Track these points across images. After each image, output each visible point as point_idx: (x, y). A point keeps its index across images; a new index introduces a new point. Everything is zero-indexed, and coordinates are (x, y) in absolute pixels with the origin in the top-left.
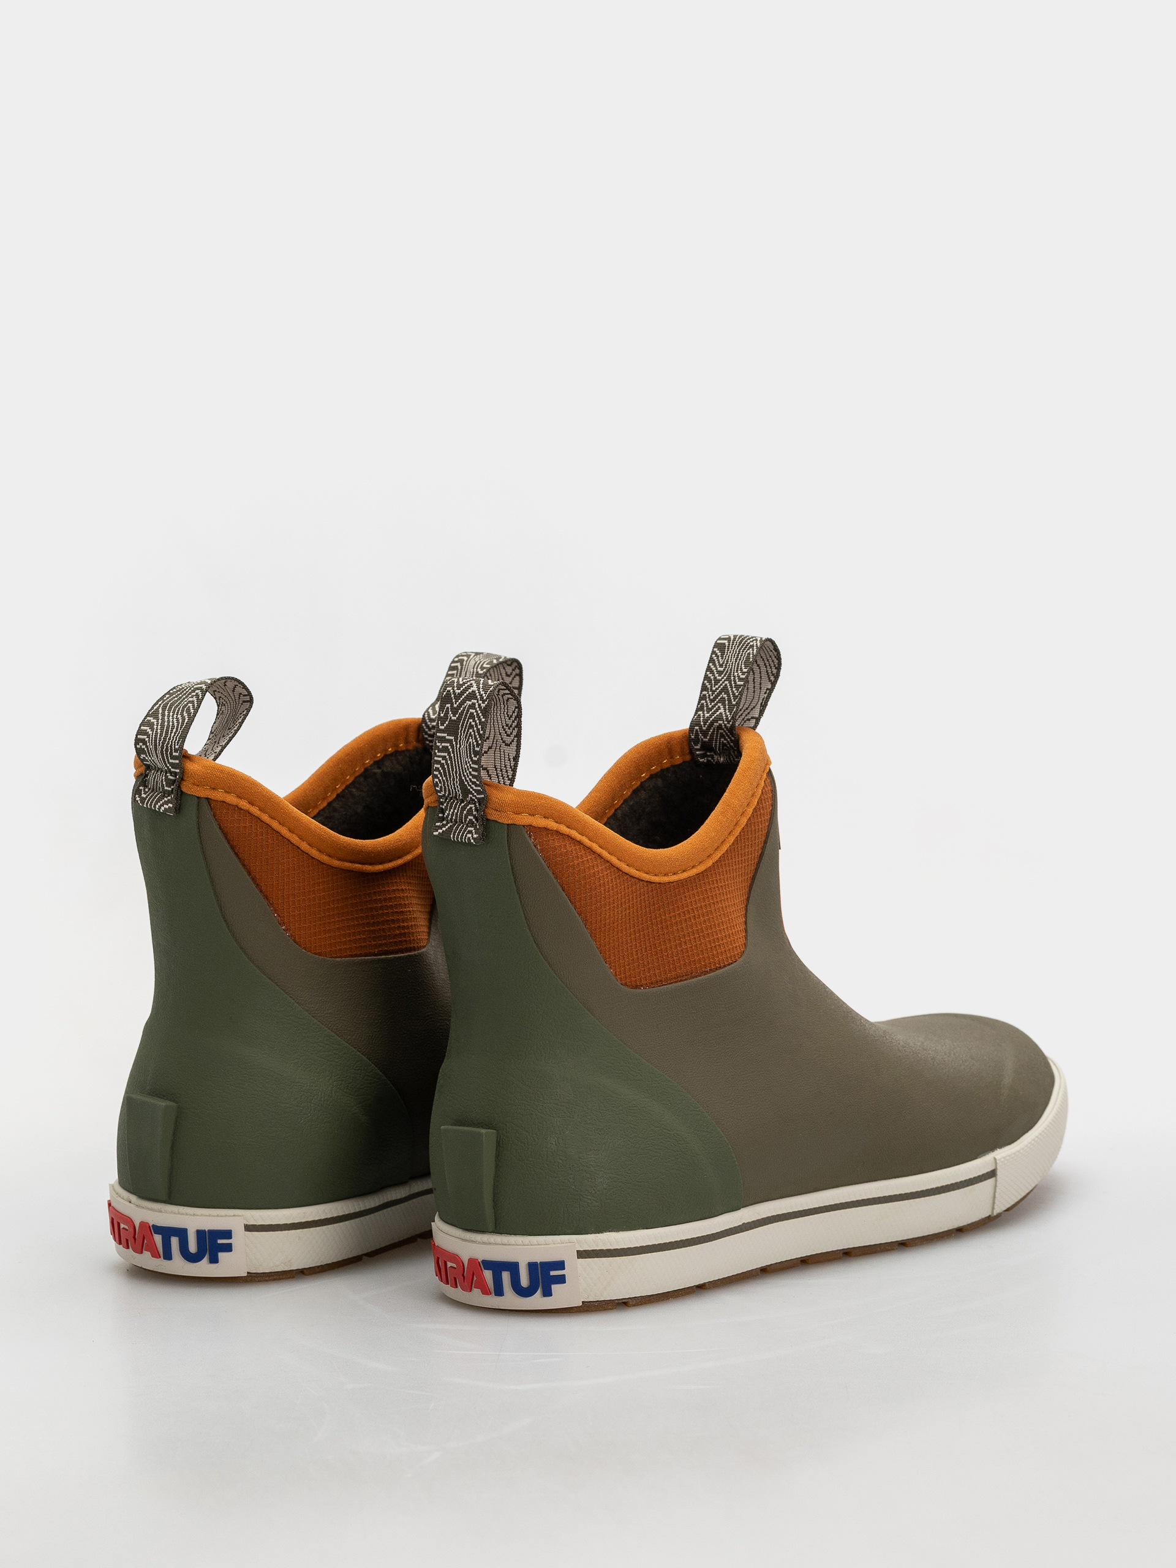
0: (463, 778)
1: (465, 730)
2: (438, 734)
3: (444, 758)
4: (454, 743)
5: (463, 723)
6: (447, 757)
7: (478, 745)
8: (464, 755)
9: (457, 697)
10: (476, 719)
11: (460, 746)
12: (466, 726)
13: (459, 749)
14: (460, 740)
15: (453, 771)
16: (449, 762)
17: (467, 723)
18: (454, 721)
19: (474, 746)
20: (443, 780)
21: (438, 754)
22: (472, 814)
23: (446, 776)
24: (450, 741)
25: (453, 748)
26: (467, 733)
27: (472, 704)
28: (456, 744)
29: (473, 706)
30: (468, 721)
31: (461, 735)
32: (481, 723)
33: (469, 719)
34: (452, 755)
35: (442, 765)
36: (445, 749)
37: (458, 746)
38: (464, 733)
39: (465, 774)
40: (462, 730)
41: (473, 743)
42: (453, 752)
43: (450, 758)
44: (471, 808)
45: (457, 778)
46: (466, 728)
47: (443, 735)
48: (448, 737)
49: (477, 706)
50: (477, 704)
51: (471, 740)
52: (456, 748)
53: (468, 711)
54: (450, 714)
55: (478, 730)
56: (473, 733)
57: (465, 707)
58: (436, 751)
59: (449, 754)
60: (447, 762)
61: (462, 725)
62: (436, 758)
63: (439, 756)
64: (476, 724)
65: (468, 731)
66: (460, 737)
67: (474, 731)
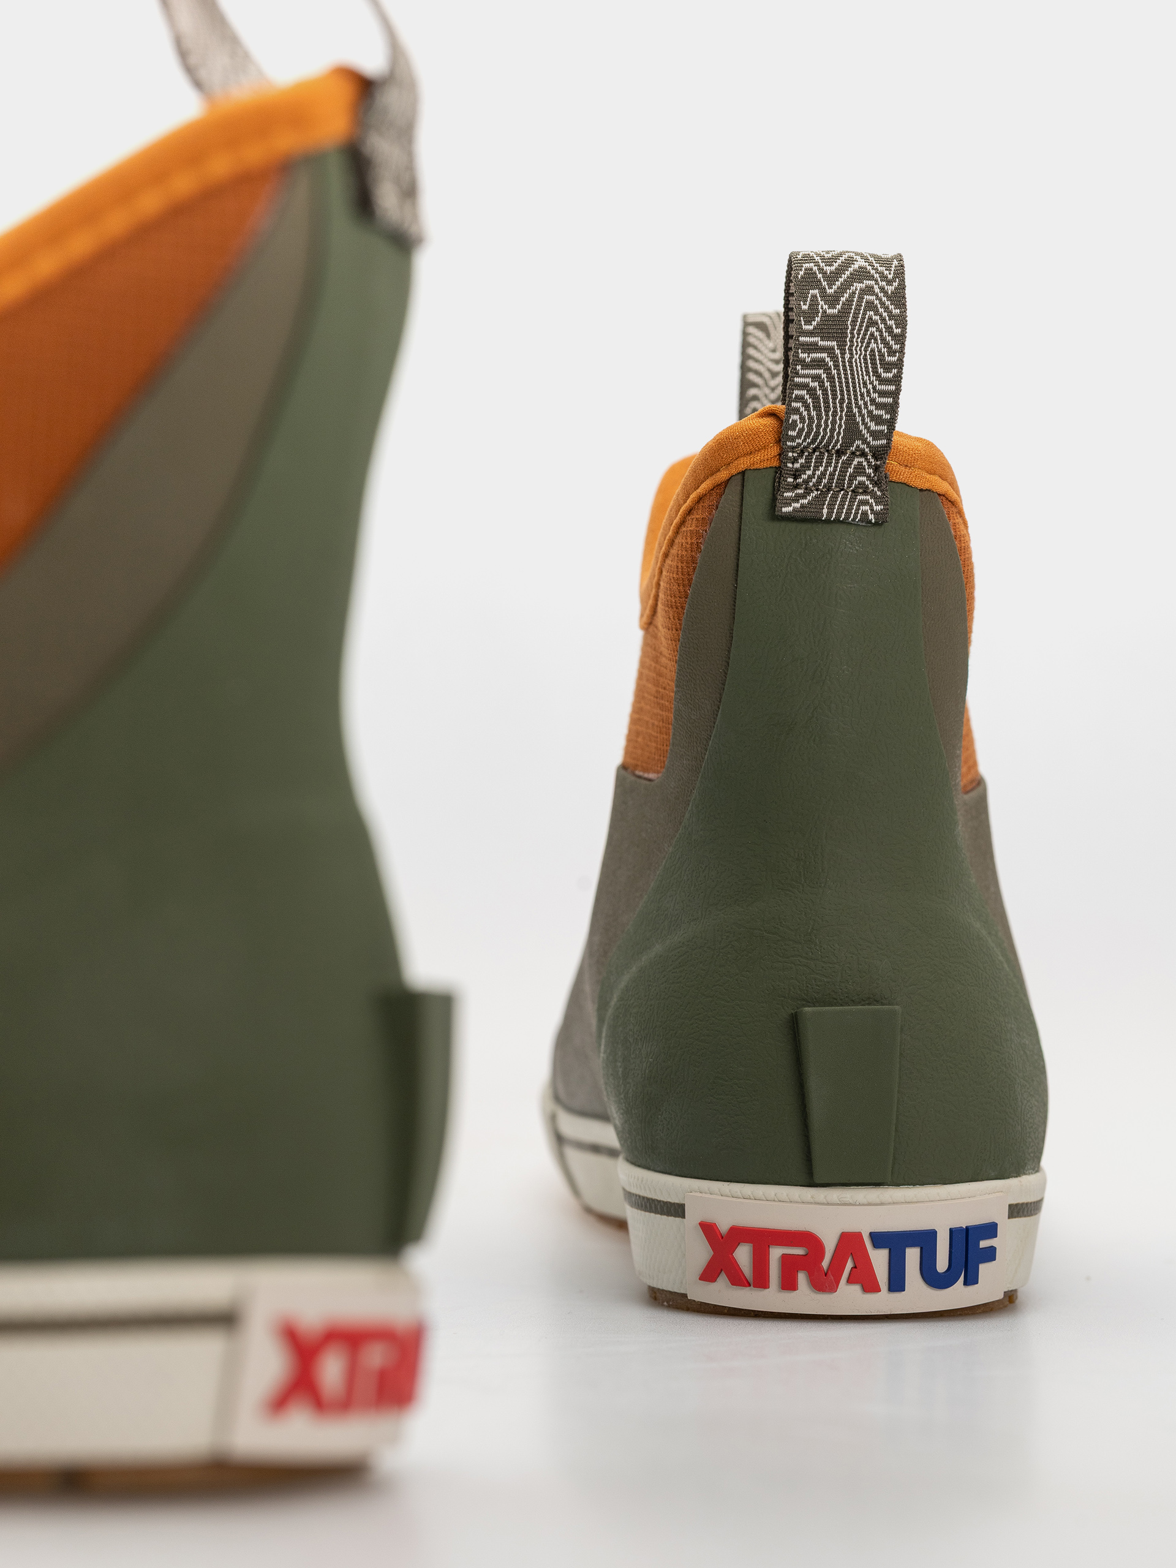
0: (855, 410)
1: (859, 330)
2: (800, 339)
3: (816, 378)
4: (838, 352)
5: (855, 318)
6: (824, 376)
7: (892, 353)
8: (861, 375)
9: (832, 278)
10: (881, 310)
11: (851, 358)
12: (862, 322)
13: (850, 362)
14: (851, 346)
15: (834, 399)
16: (827, 384)
17: (863, 318)
18: (833, 316)
19: (882, 355)
20: (811, 418)
21: (801, 372)
22: (864, 474)
23: (817, 408)
24: (829, 350)
25: (836, 362)
26: (865, 335)
27: (866, 287)
28: (843, 354)
29: (869, 290)
30: (864, 314)
31: (853, 337)
32: (891, 317)
33: (865, 311)
34: (834, 372)
35: (812, 392)
36: (819, 364)
37: (847, 356)
38: (859, 334)
39: (861, 403)
40: (853, 329)
41: (879, 351)
42: (836, 366)
43: (831, 378)
44: (860, 463)
45: (842, 411)
46: (861, 326)
47: (812, 339)
48: (821, 343)
49: (877, 290)
50: (876, 287)
51: (873, 345)
52: (844, 362)
53: (861, 299)
54: (822, 305)
55: (889, 329)
56: (877, 334)
57: (854, 293)
58: (799, 367)
59: (827, 370)
60: (822, 385)
61: (854, 322)
62: (796, 380)
63: (804, 376)
64: (883, 320)
65: (866, 330)
66: (851, 341)
67: (878, 330)
